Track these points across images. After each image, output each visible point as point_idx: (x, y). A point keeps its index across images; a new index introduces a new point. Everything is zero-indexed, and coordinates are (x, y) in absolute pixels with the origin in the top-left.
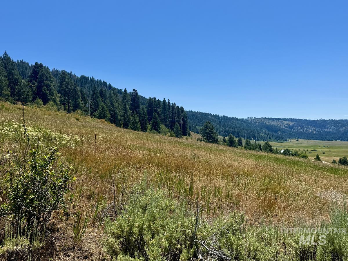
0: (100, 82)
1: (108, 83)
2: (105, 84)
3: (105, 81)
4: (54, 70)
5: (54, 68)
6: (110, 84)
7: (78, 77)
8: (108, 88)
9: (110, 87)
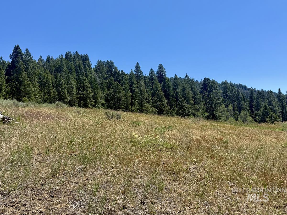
0: (237, 85)
1: (243, 85)
2: (241, 86)
3: (241, 84)
4: (202, 81)
5: (202, 80)
6: (245, 85)
7: (219, 83)
8: (243, 89)
9: (245, 88)
